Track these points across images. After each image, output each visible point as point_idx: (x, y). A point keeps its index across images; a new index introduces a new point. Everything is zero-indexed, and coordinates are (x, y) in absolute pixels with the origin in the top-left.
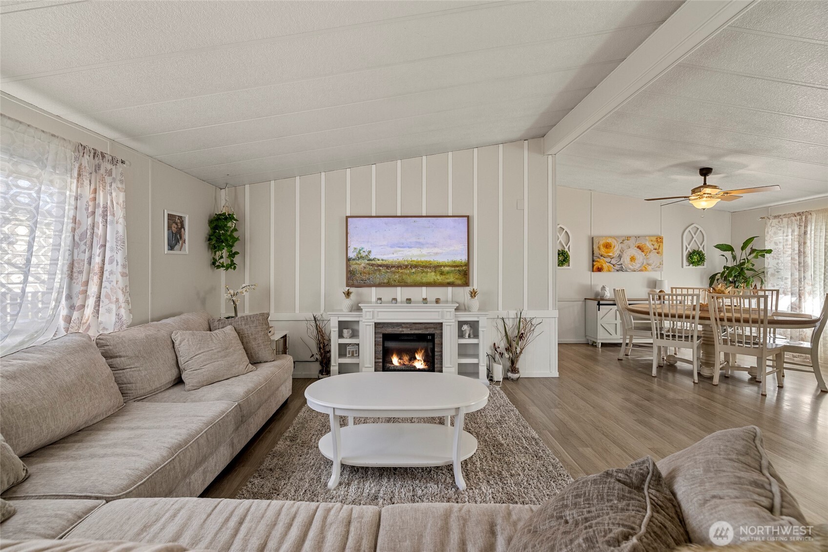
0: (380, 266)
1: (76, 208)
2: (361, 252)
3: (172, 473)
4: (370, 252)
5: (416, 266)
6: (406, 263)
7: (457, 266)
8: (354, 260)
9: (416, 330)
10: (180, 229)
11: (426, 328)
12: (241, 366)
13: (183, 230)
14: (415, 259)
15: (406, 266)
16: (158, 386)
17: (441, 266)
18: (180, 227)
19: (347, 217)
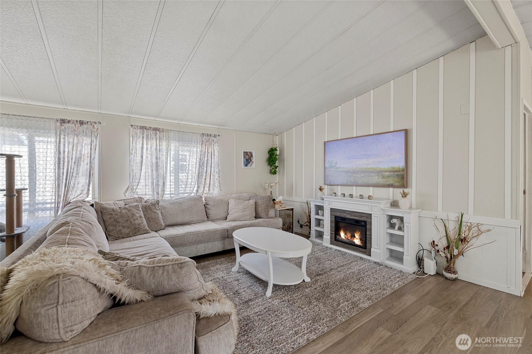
0: (342, 172)
1: (201, 155)
2: (332, 163)
3: (183, 239)
4: (336, 163)
5: (364, 172)
6: (358, 170)
7: (396, 171)
8: (328, 168)
9: (354, 216)
10: (251, 157)
11: (361, 217)
12: (248, 217)
13: (252, 157)
14: (363, 167)
15: (358, 172)
16: (219, 218)
17: (383, 171)
18: (250, 156)
19: (325, 143)
